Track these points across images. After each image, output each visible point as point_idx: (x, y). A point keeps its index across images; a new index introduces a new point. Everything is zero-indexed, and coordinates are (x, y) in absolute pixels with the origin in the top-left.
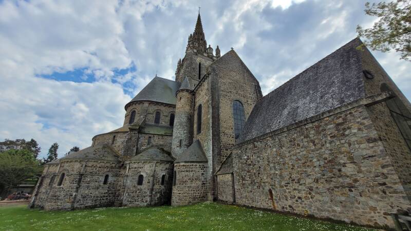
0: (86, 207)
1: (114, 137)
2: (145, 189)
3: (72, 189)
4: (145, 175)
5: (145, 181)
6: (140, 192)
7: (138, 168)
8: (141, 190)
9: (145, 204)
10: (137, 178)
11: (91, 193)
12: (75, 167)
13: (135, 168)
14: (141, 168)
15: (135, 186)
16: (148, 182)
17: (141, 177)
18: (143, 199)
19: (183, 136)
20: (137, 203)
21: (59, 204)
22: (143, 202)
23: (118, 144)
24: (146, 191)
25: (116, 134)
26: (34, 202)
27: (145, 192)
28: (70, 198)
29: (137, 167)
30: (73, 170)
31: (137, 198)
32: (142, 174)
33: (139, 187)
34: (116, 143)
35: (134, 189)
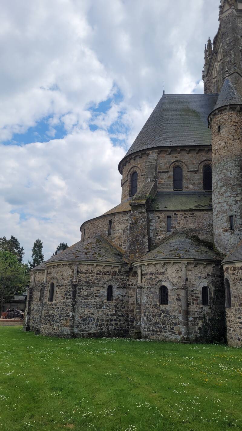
0: (90, 334)
1: (110, 221)
2: (173, 311)
3: (66, 306)
4: (169, 287)
5: (172, 297)
6: (166, 316)
7: (157, 273)
8: (168, 312)
9: (179, 338)
10: (157, 291)
11: (93, 314)
12: (65, 273)
13: (152, 274)
14: (160, 274)
15: (155, 305)
16: (178, 300)
17: (163, 289)
18: (172, 329)
19: (235, 208)
20: (165, 334)
21: (55, 327)
22: (174, 333)
23: (117, 235)
24: (176, 314)
25: (112, 218)
26: (28, 322)
27: (175, 317)
28: (67, 320)
29: (154, 271)
30: (63, 279)
31: (163, 326)
32: (164, 284)
33: (163, 307)
34: (115, 233)
35: (156, 311)
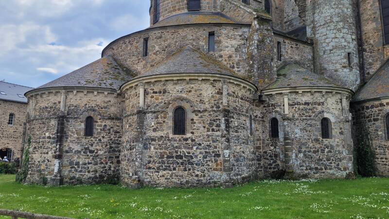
0: (243, 178)
1: (211, 34)
2: (338, 146)
3: (214, 141)
4: (332, 120)
5: (335, 131)
6: (330, 152)
7: (315, 103)
8: (332, 147)
9: (344, 173)
10: (319, 124)
11: (243, 152)
13: (307, 104)
14: (319, 104)
15: (317, 140)
16: (341, 133)
17: (325, 122)
18: (338, 165)
20: (331, 172)
21: (198, 173)
22: (340, 169)
23: (226, 52)
24: (340, 148)
25: (215, 29)
27: (339, 153)
28: (216, 161)
29: (311, 101)
30: (202, 102)
31: (328, 163)
32: (326, 115)
33: (326, 141)
34: (221, 50)
35: (318, 146)
